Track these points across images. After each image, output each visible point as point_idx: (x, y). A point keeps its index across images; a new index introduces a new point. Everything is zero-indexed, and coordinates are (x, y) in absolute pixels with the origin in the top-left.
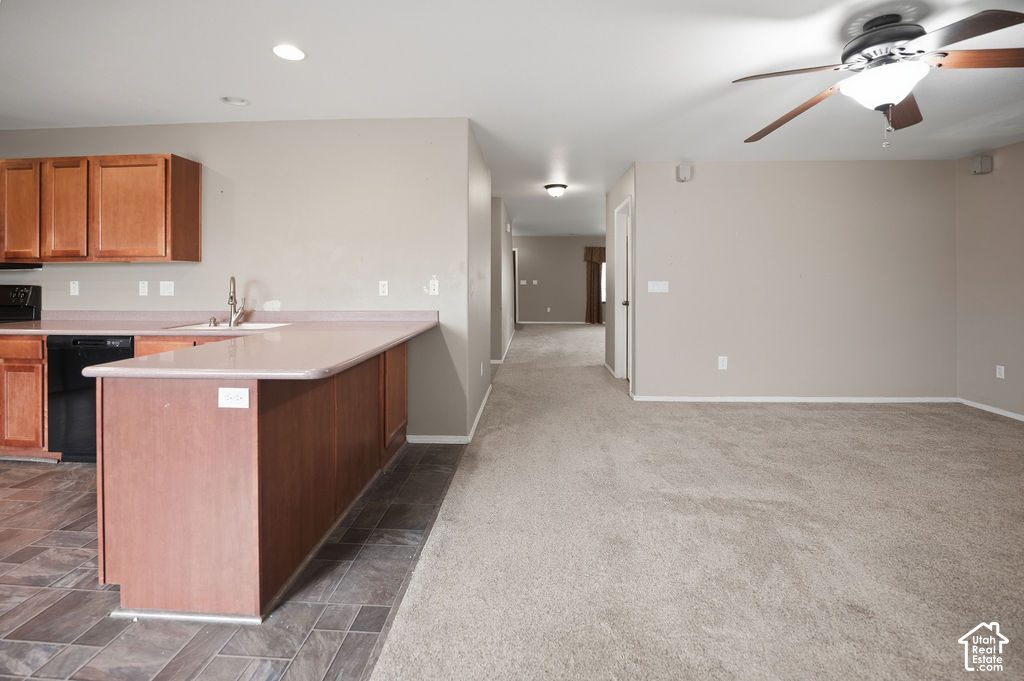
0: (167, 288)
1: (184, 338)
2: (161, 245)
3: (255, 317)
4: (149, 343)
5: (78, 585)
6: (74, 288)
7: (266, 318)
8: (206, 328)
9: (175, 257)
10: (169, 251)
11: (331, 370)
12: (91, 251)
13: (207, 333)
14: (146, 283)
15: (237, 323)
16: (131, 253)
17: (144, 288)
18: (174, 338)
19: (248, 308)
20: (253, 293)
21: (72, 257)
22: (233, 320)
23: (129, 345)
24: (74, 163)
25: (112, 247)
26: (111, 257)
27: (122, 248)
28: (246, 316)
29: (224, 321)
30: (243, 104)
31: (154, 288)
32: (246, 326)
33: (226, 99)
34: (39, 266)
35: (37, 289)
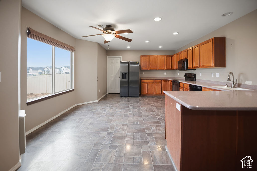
0: (217, 75)
1: (211, 89)
2: (212, 63)
3: (241, 87)
6: (201, 74)
7: (246, 87)
9: (215, 66)
12: (200, 66)
14: (213, 73)
15: (234, 87)
18: (209, 89)
20: (242, 77)
21: (198, 67)
23: (201, 89)
24: (197, 46)
28: (238, 86)
31: (215, 75)
32: (237, 89)
34: (196, 69)
35: (195, 74)
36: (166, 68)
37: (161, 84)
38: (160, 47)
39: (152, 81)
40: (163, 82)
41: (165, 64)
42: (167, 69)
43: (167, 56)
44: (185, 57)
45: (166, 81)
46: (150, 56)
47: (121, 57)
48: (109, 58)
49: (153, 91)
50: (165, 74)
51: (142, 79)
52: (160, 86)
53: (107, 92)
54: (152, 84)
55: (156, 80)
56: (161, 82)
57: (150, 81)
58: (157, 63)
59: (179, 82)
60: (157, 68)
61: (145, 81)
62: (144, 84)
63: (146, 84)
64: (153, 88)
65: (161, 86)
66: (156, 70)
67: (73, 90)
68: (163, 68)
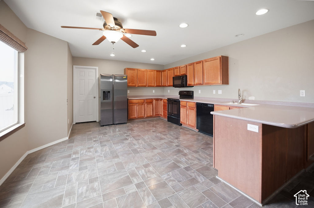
0: (220, 92)
1: (227, 106)
2: (219, 81)
3: (246, 101)
4: (218, 106)
5: (207, 164)
6: (200, 91)
7: (249, 102)
8: (231, 104)
9: (223, 83)
10: (221, 82)
11: (295, 126)
12: (204, 83)
13: (232, 105)
15: (240, 103)
16: (212, 83)
17: (214, 92)
18: (224, 106)
19: (244, 98)
20: (245, 94)
21: (200, 84)
22: (239, 102)
23: (213, 107)
24: (199, 62)
25: (208, 82)
26: (208, 84)
27: (210, 82)
28: (243, 101)
29: (236, 102)
30: (242, 35)
31: (217, 92)
32: (243, 104)
33: (237, 36)
34: (193, 87)
35: (193, 92)
36: (156, 84)
37: (153, 104)
38: (152, 59)
39: (142, 101)
40: (154, 101)
41: (155, 80)
42: (157, 86)
43: (157, 71)
44: (182, 73)
45: (157, 100)
46: (137, 69)
47: (97, 68)
48: (76, 68)
49: (143, 114)
50: (154, 91)
51: (130, 100)
52: (151, 107)
53: (73, 122)
54: (143, 105)
55: (146, 99)
56: (153, 102)
57: (140, 101)
58: (146, 78)
59: (180, 101)
60: (146, 84)
61: (134, 101)
62: (132, 105)
63: (135, 105)
64: (143, 109)
65: (153, 106)
66: (145, 86)
67: (23, 126)
68: (153, 85)
